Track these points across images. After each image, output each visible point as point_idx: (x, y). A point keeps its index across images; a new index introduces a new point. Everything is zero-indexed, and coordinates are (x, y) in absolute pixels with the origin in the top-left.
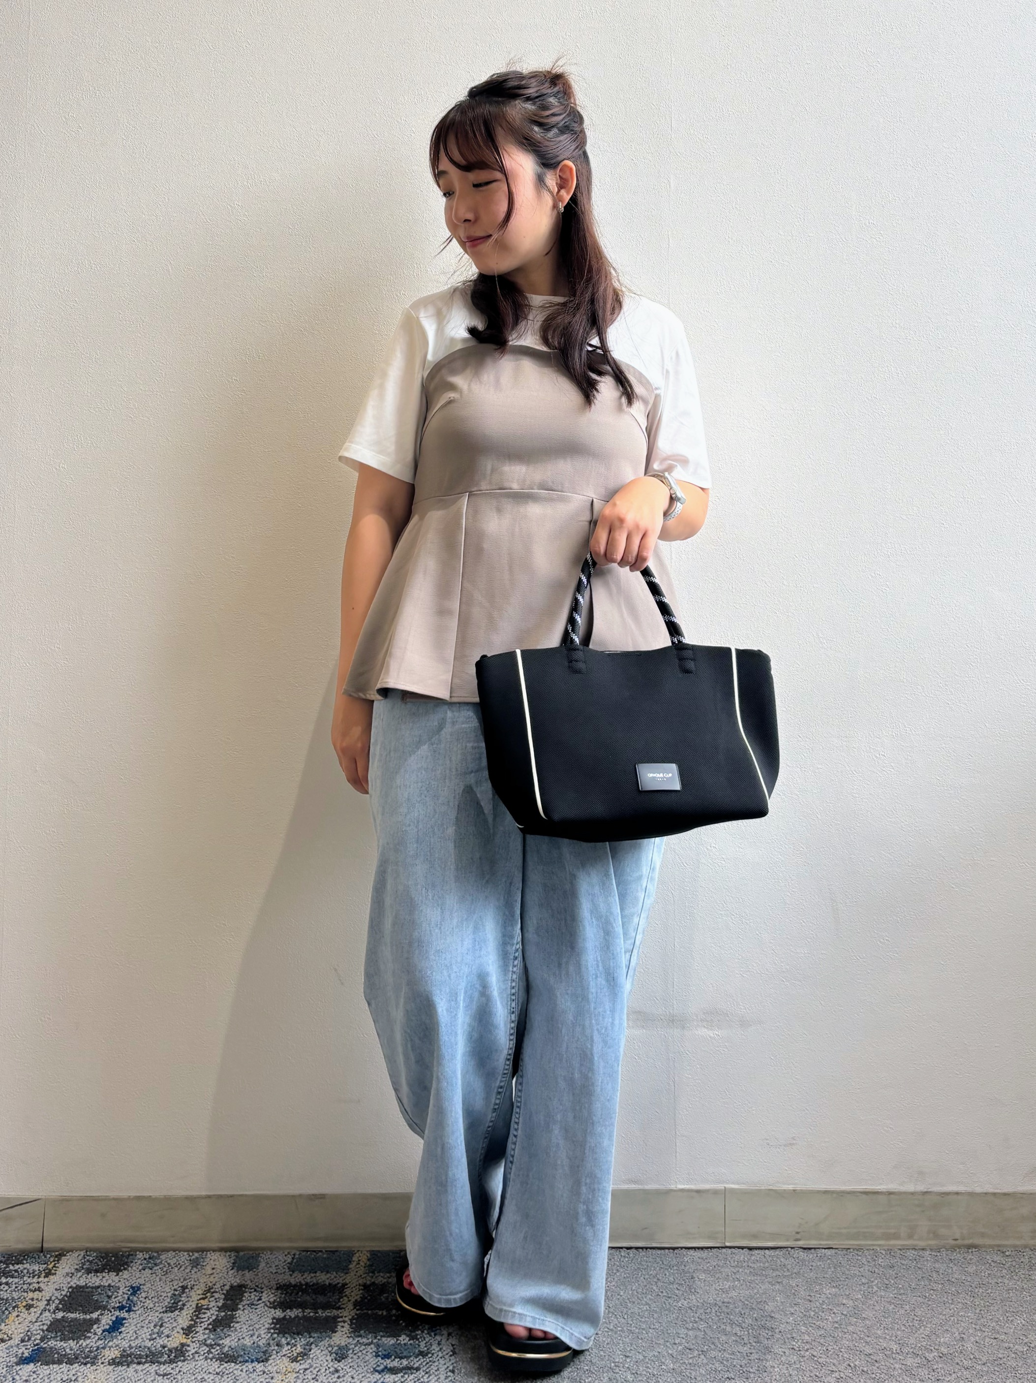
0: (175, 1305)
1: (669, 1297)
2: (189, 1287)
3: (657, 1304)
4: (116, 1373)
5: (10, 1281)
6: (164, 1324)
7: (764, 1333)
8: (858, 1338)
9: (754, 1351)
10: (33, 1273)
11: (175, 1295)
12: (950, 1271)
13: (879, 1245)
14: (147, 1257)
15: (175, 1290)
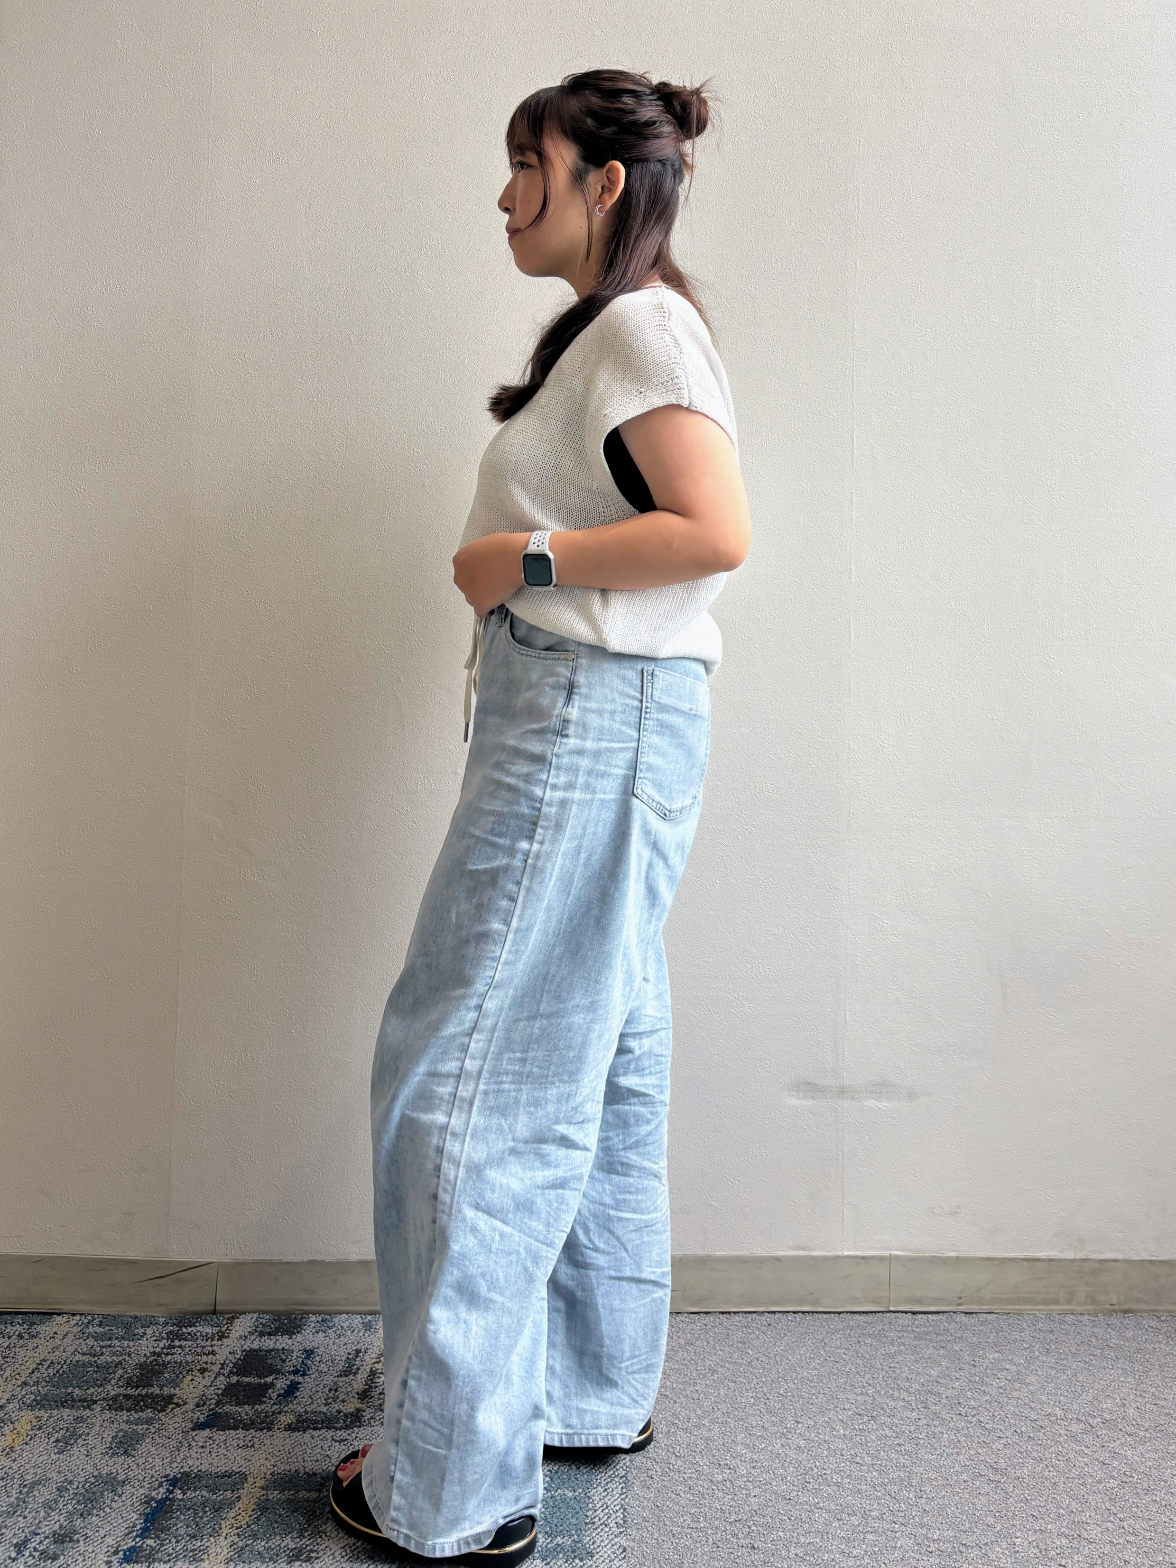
0: (349, 1369)
1: (837, 1362)
2: (363, 1350)
3: (826, 1368)
4: (292, 1438)
5: (183, 1344)
6: (339, 1389)
7: (931, 1398)
8: (1023, 1403)
9: (922, 1417)
10: (206, 1336)
11: (348, 1358)
12: (1108, 1336)
13: (1039, 1310)
14: (320, 1320)
15: (349, 1354)
